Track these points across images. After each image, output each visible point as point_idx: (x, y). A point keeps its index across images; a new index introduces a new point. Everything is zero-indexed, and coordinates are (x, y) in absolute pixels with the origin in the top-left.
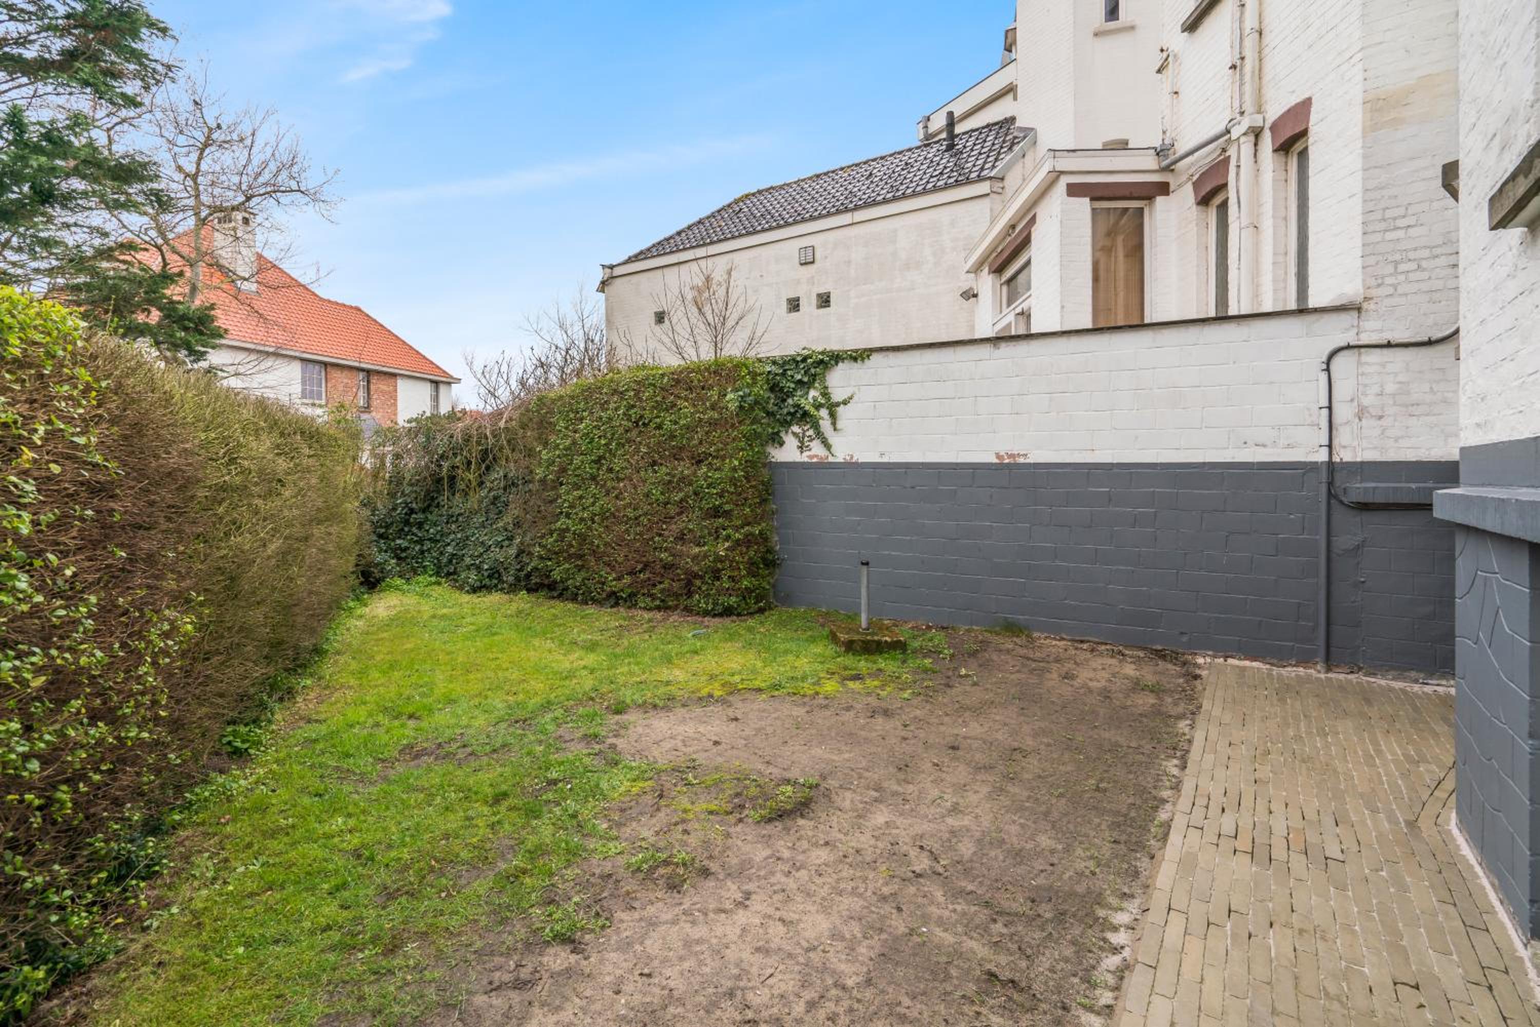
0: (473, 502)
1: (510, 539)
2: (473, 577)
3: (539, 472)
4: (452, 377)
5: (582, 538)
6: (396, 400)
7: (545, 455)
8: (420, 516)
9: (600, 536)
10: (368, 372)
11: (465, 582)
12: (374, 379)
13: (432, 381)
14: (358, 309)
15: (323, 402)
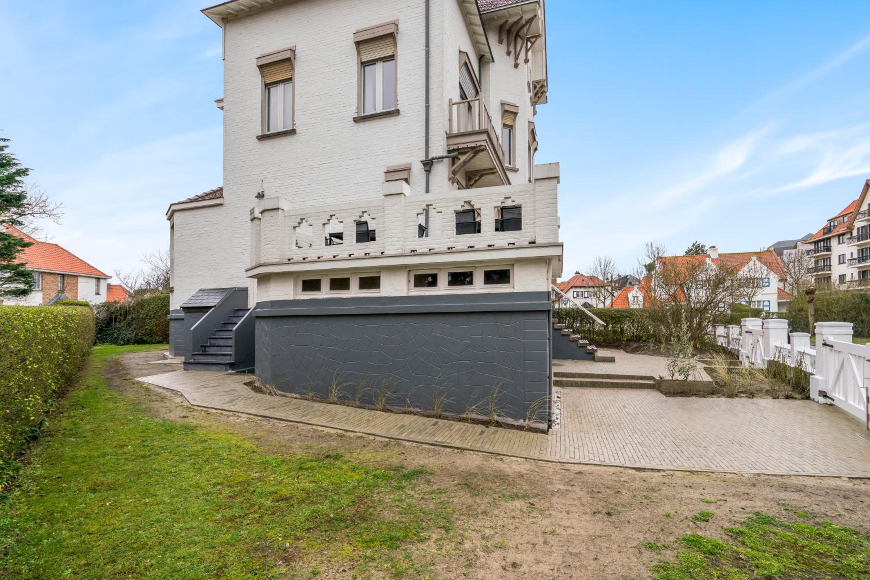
0: (122, 324)
1: (133, 332)
2: (122, 342)
3: (141, 316)
4: (107, 276)
5: (151, 330)
6: (77, 287)
7: (143, 312)
8: (105, 329)
9: (155, 329)
10: (63, 276)
11: (120, 343)
12: (66, 278)
13: (96, 278)
14: (57, 245)
15: (40, 289)
